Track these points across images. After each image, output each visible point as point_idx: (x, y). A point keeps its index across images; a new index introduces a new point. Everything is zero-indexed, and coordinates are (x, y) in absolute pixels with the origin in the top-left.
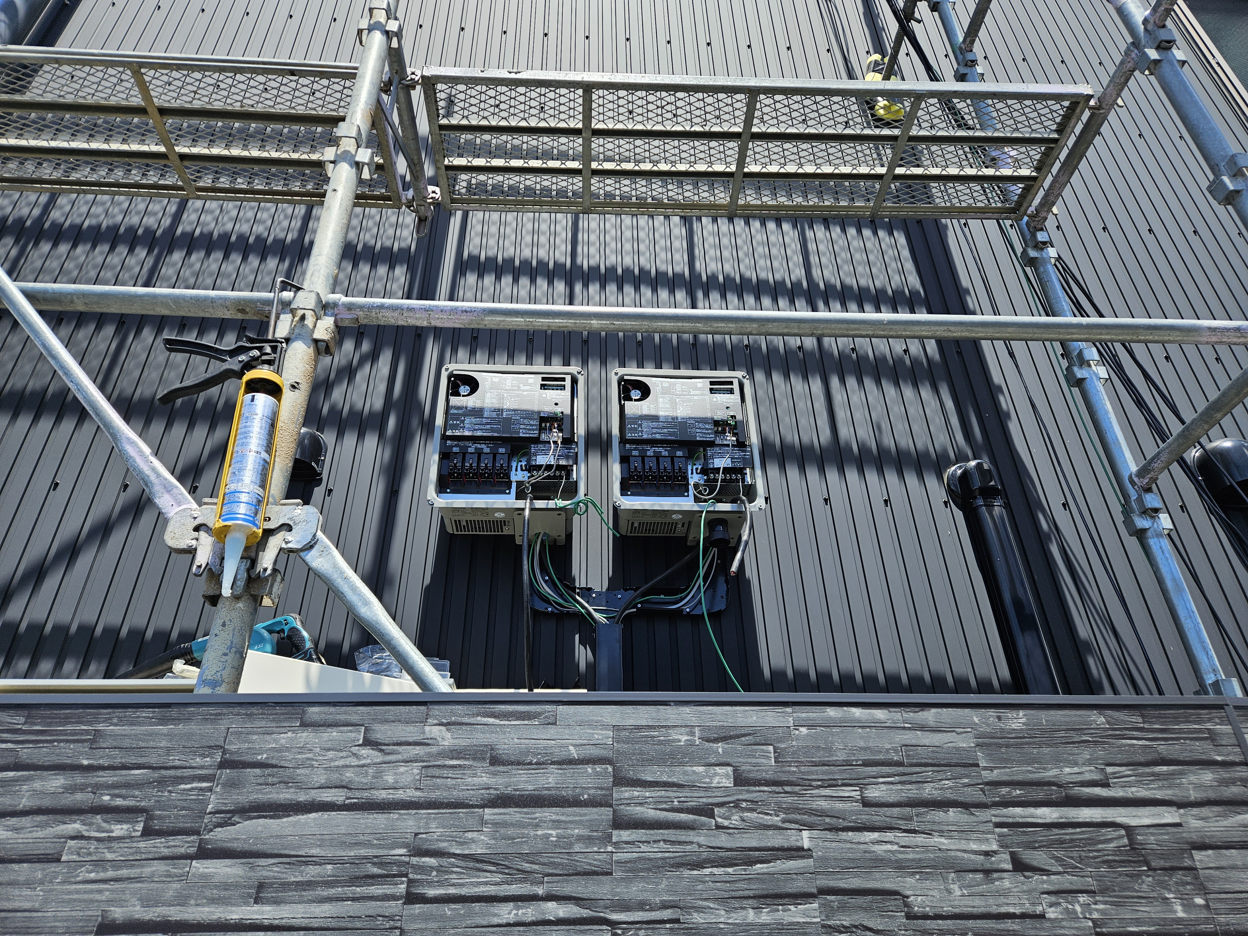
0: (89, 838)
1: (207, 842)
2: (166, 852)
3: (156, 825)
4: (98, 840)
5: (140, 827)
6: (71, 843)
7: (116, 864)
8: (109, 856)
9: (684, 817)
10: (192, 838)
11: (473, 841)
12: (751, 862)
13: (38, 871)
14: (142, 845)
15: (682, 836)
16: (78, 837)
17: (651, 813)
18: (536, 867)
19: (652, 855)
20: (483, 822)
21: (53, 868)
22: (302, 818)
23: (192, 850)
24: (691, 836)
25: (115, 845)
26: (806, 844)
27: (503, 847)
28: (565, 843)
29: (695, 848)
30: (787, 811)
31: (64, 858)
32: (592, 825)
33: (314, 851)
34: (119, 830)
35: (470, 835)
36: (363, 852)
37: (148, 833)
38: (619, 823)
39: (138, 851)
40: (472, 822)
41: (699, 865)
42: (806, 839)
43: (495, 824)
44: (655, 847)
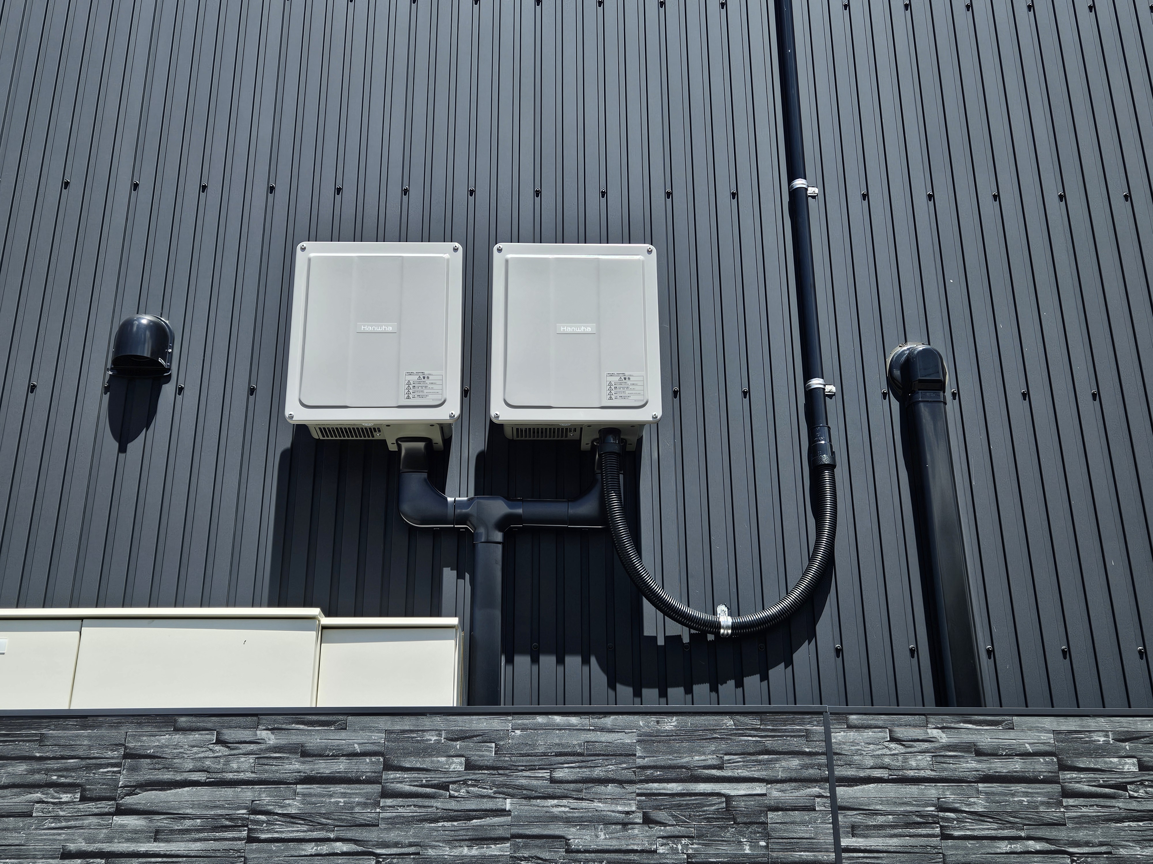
0: (47, 803)
1: (121, 805)
2: (96, 811)
3: (88, 794)
4: (53, 803)
5: (78, 795)
6: (37, 805)
7: (67, 819)
8: (62, 813)
9: (428, 790)
10: (111, 803)
11: (289, 805)
12: (470, 819)
13: (20, 822)
14: (81, 806)
15: (426, 802)
16: (41, 802)
17: (407, 788)
18: (330, 821)
19: (405, 815)
20: (296, 793)
21: (28, 820)
22: (179, 790)
23: (112, 810)
24: (433, 802)
25: (64, 807)
26: (508, 807)
27: (309, 809)
28: (349, 807)
29: (434, 810)
30: (498, 786)
31: (34, 815)
32: (367, 796)
33: (189, 811)
34: (65, 797)
35: (287, 802)
36: (219, 812)
37: (84, 799)
38: (386, 794)
39: (79, 811)
40: (289, 794)
41: (436, 820)
42: (508, 804)
43: (304, 795)
44: (408, 810)
